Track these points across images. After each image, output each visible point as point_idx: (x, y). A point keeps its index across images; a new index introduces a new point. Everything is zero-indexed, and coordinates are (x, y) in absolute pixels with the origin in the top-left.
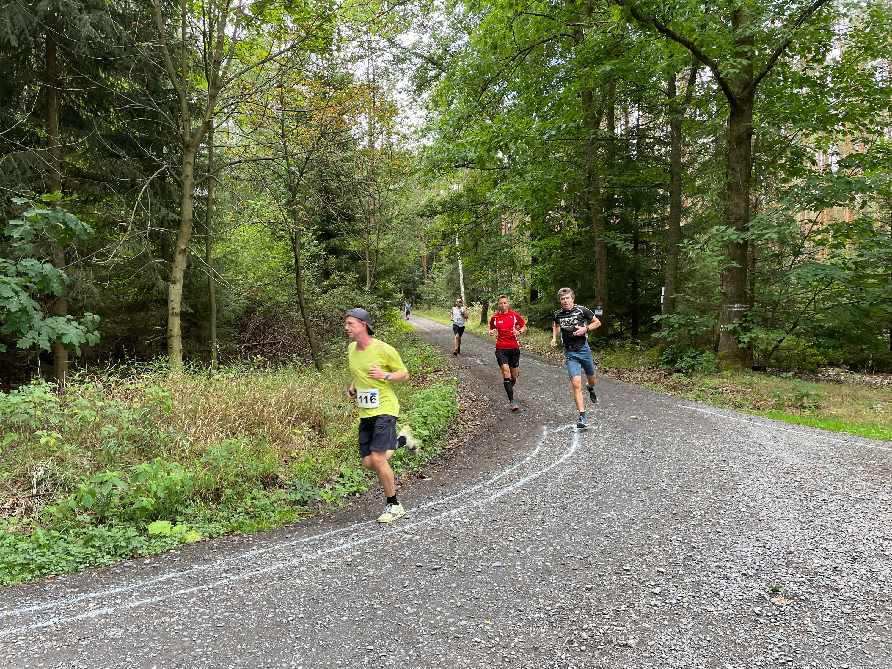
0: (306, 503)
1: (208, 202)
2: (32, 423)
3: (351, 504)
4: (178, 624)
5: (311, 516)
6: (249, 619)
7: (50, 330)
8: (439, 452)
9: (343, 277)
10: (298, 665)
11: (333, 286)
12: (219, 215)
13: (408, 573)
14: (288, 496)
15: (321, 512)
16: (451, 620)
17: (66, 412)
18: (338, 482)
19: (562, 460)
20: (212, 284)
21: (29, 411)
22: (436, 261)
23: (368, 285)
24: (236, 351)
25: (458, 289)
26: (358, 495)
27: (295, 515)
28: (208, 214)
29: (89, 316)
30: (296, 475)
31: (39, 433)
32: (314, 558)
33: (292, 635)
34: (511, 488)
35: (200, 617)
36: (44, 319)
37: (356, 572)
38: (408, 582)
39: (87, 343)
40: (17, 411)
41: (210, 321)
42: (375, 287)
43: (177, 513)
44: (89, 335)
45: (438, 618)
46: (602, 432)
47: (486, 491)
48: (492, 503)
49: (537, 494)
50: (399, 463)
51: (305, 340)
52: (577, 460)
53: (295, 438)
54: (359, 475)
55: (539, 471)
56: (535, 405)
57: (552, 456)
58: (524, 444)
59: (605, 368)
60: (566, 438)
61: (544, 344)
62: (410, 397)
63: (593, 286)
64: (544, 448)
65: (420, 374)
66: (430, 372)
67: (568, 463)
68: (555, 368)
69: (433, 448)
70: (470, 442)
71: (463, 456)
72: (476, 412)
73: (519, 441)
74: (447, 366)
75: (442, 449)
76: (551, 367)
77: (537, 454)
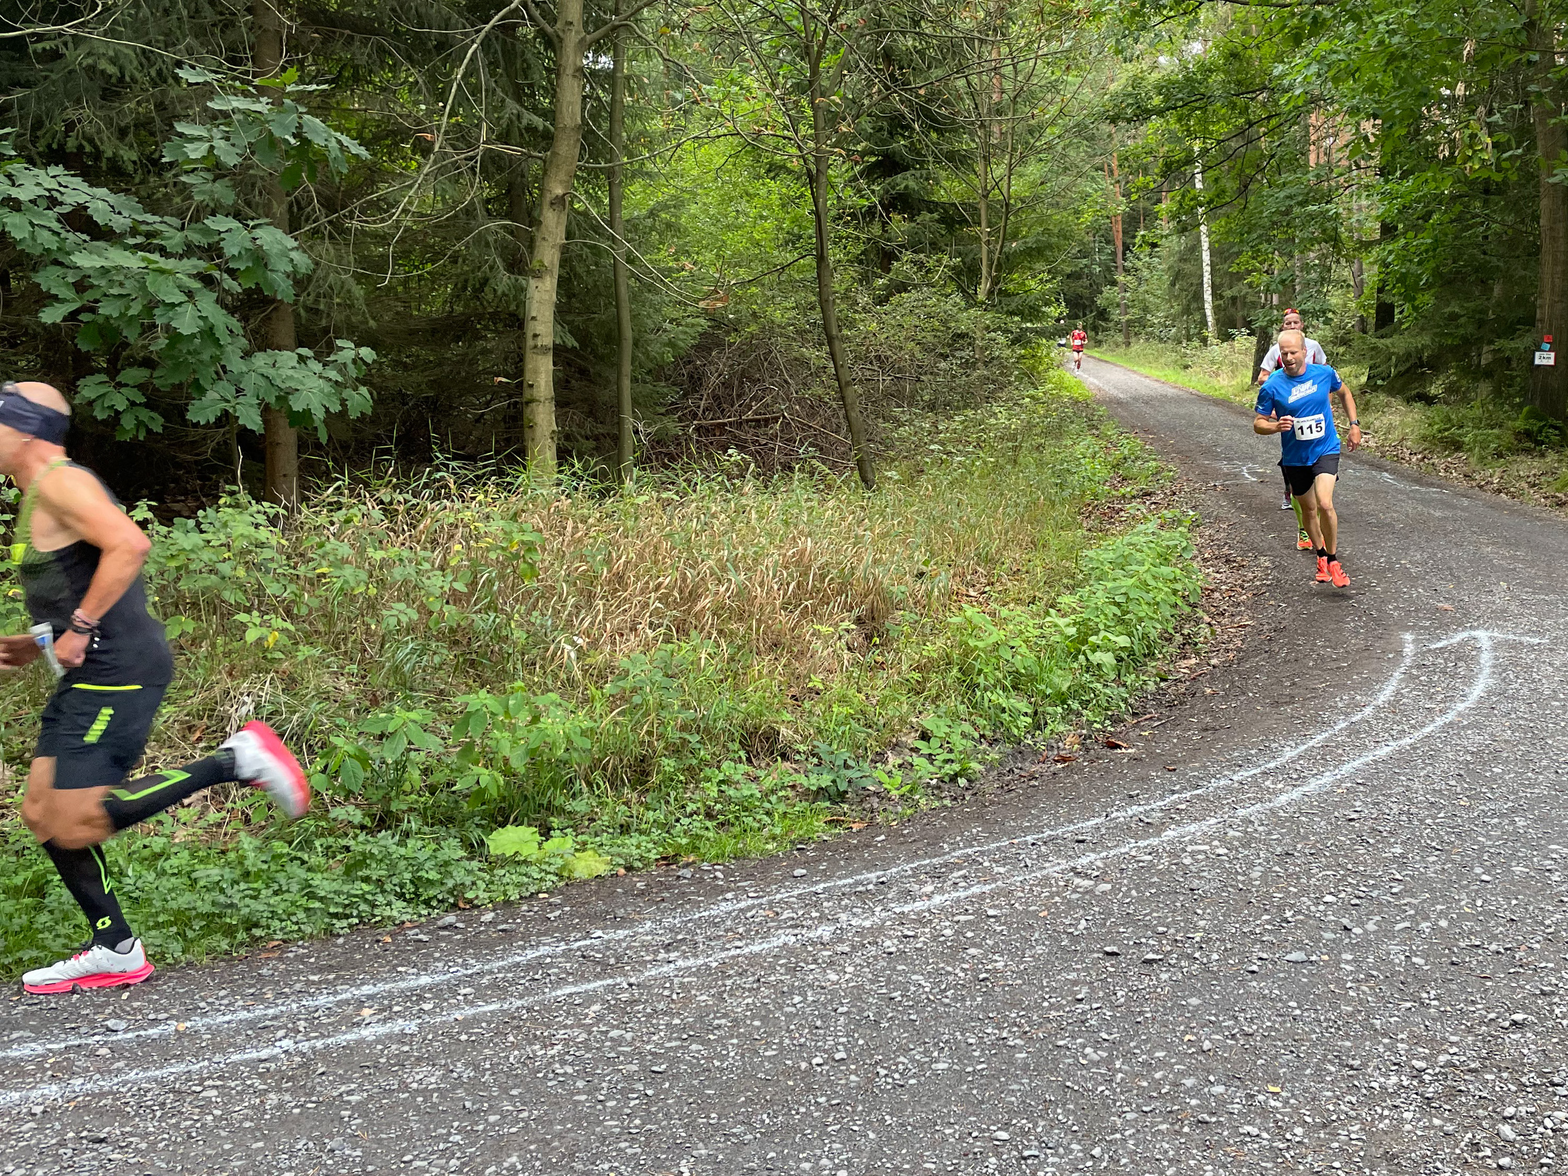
0: (842, 796)
1: (613, 85)
2: (226, 595)
3: (947, 802)
4: (563, 1063)
5: (856, 828)
6: (723, 1058)
7: (262, 382)
8: (1151, 687)
9: (923, 265)
10: (838, 1167)
11: (903, 287)
12: (637, 116)
13: (1086, 969)
14: (801, 779)
15: (879, 819)
16: (1189, 1082)
17: (302, 570)
18: (915, 750)
19: (1450, 717)
20: (622, 280)
21: (220, 566)
22: (1146, 228)
23: (985, 286)
24: (677, 437)
25: (1199, 297)
26: (962, 782)
27: (819, 824)
28: (612, 112)
29: (347, 351)
30: (820, 731)
31: (242, 617)
32: (867, 924)
33: (822, 1100)
34: (1327, 779)
35: (612, 1048)
36: (247, 355)
37: (964, 960)
38: (1085, 990)
39: (344, 413)
40: (192, 567)
41: (618, 366)
42: (1001, 291)
43: (550, 809)
44: (347, 393)
45: (1158, 1075)
46: (1551, 650)
47: (1268, 783)
48: (1282, 813)
49: (1390, 796)
50: (1059, 710)
51: (835, 414)
52: (1487, 716)
53: (817, 645)
54: (964, 735)
55: (1395, 740)
56: (1386, 582)
57: (1427, 706)
58: (1358, 674)
59: (1557, 494)
60: (1460, 664)
61: (1407, 434)
62: (1083, 554)
63: (1533, 294)
64: (1406, 687)
65: (1106, 502)
66: (1128, 496)
67: (1465, 723)
68: (1434, 492)
69: (1138, 677)
70: (1228, 665)
71: (1209, 699)
72: (1241, 594)
73: (1345, 667)
74: (1170, 484)
75: (1158, 679)
76: (1423, 490)
77: (1389, 701)
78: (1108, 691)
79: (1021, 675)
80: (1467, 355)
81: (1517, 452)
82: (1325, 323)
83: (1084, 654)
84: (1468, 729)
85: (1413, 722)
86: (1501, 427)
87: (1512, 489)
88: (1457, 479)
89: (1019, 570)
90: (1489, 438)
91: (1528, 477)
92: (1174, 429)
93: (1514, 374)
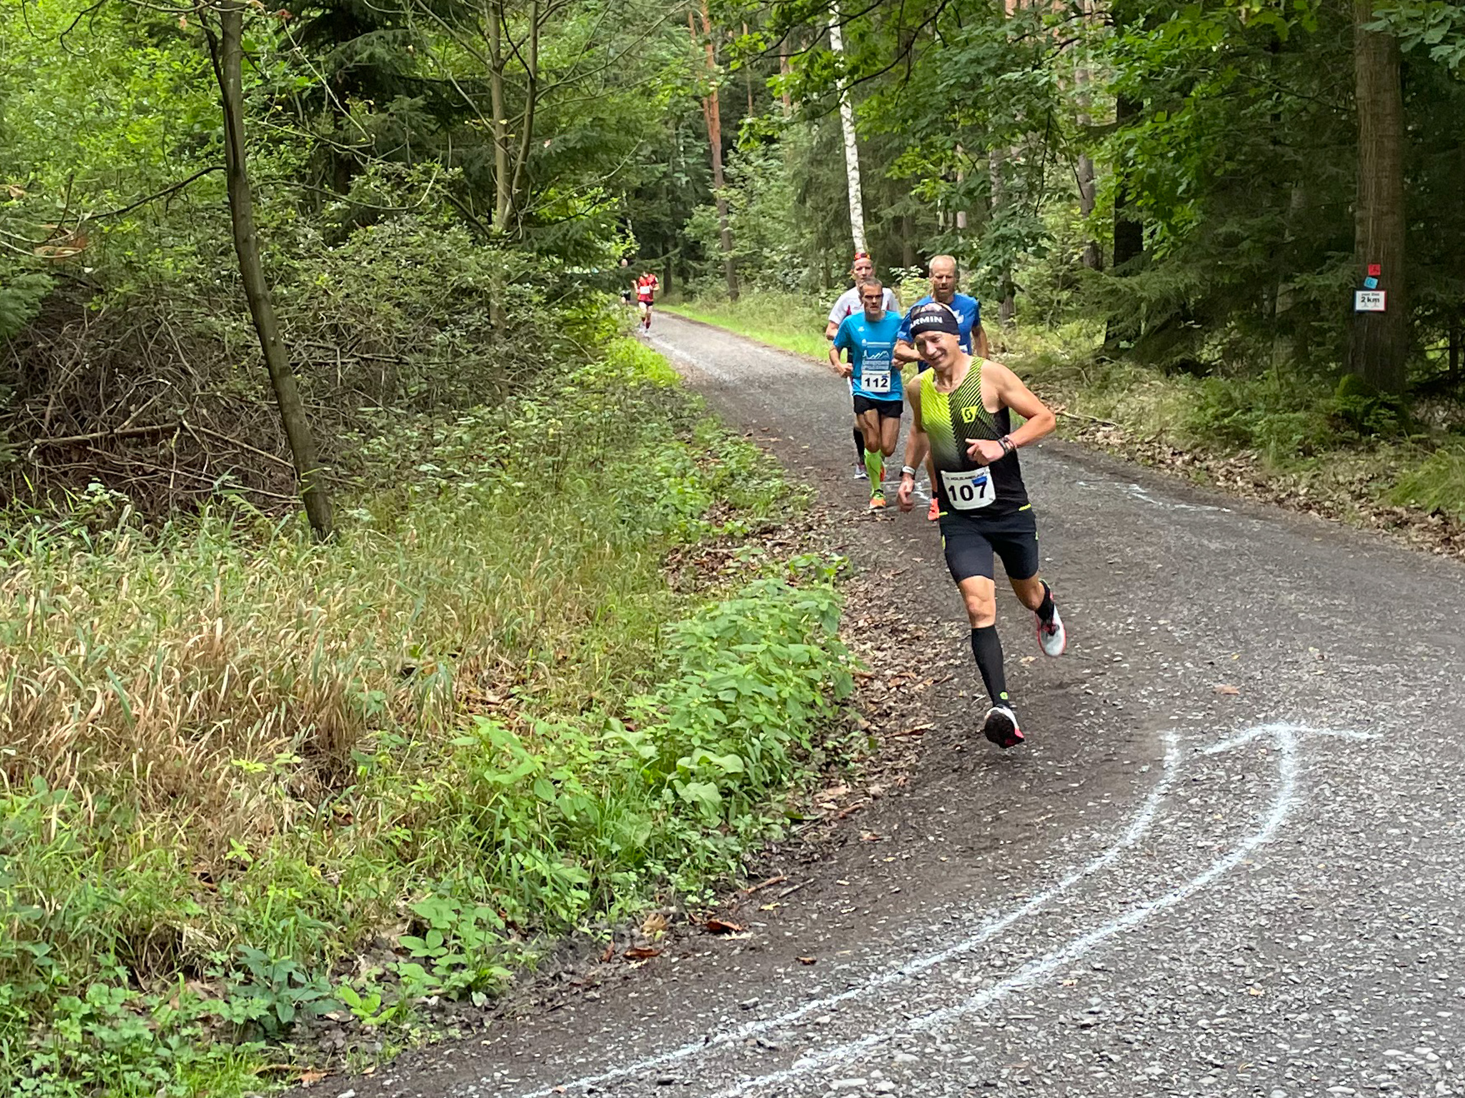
0: (286, 1031)
3: (455, 1032)
5: (307, 1080)
8: (778, 833)
9: (402, 180)
11: (369, 217)
14: (218, 1007)
15: (346, 1065)
18: (404, 952)
19: (1236, 858)
23: (502, 211)
24: (8, 466)
25: (843, 219)
26: (479, 999)
27: (248, 1077)
30: (247, 930)
34: (1048, 964)
42: (529, 218)
47: (955, 976)
48: (978, 1022)
49: (1144, 986)
50: (633, 876)
51: (266, 421)
52: (1291, 855)
53: (240, 791)
54: (480, 924)
55: (1151, 898)
56: (1137, 653)
57: (1200, 844)
58: (1094, 799)
59: (1395, 509)
60: (1249, 777)
61: (1167, 423)
62: (669, 630)
63: (1349, 203)
64: (1168, 816)
65: (704, 545)
66: (738, 534)
67: (1258, 867)
68: (1209, 513)
69: (756, 819)
70: (896, 794)
71: (867, 847)
72: (915, 683)
73: (1075, 789)
74: (802, 513)
75: (788, 821)
76: (1192, 508)
77: (1143, 838)
78: (708, 843)
79: (571, 824)
80: (1256, 298)
81: (1334, 445)
82: (1035, 254)
83: (671, 786)
84: (1262, 876)
85: (1178, 869)
86: (1308, 408)
87: (1327, 504)
88: (1244, 491)
89: (565, 658)
90: (1292, 426)
91: (1351, 483)
92: (810, 426)
93: (1326, 325)
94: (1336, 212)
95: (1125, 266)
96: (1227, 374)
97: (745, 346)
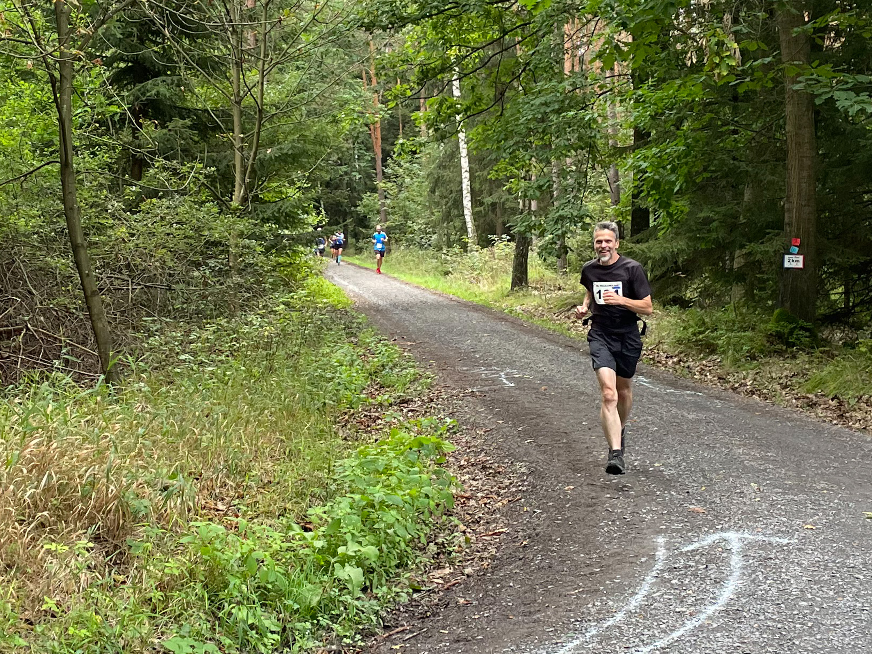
8: (404, 598)
9: (175, 173)
11: (153, 195)
19: (701, 619)
22: (406, 136)
23: (238, 193)
25: (458, 204)
42: (256, 198)
46: (800, 550)
50: (308, 625)
51: (81, 325)
55: (644, 644)
56: (640, 485)
57: (677, 610)
58: (611, 579)
59: (808, 395)
60: (710, 566)
61: (663, 338)
62: (337, 464)
63: (782, 198)
64: (658, 591)
65: (363, 410)
66: (386, 404)
67: (715, 625)
68: (688, 395)
69: (389, 589)
70: (482, 574)
71: (462, 609)
72: (496, 502)
73: (596, 573)
74: (427, 391)
75: (411, 591)
76: (678, 392)
77: (641, 605)
78: (359, 604)
79: (269, 590)
80: (721, 259)
81: (769, 354)
82: (582, 228)
84: (718, 632)
85: (663, 626)
86: (753, 329)
87: (765, 391)
88: (711, 382)
89: (270, 482)
90: (742, 341)
91: (780, 378)
92: (433, 335)
93: (765, 277)
94: (773, 203)
95: (639, 236)
96: (702, 307)
97: (394, 283)
